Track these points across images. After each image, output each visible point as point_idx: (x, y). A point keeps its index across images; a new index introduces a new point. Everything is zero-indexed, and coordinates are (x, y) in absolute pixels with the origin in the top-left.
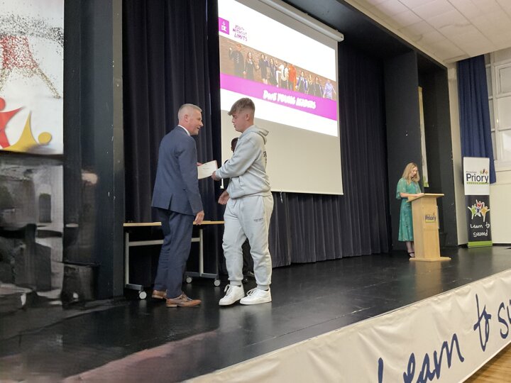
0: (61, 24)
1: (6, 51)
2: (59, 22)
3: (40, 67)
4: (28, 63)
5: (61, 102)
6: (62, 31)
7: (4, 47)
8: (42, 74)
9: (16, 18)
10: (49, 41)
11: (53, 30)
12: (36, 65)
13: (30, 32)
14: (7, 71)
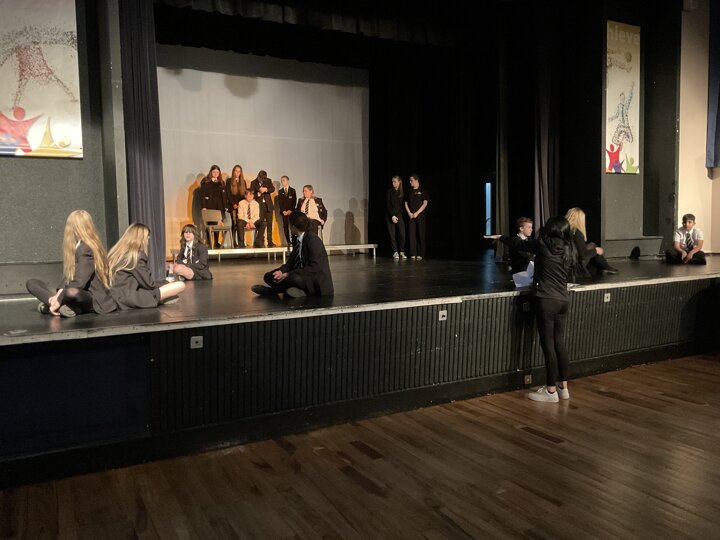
0: (74, 28)
1: (21, 63)
2: (72, 26)
3: (55, 73)
4: (43, 72)
5: (78, 106)
6: (75, 34)
7: (20, 60)
8: (58, 80)
9: (28, 29)
10: (62, 46)
11: (66, 34)
12: (51, 72)
13: (43, 41)
14: (24, 81)
